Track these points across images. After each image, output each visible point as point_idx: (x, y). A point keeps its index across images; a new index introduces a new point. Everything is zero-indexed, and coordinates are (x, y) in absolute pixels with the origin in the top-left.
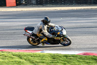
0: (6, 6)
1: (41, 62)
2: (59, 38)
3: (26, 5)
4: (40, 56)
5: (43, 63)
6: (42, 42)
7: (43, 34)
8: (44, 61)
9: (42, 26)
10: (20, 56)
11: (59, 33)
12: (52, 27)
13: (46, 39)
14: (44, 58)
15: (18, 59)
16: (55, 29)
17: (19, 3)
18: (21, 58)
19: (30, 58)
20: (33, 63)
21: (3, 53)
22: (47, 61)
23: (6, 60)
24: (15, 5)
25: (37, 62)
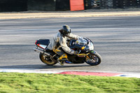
0: (70, 10)
1: (121, 90)
2: (84, 55)
3: (99, 8)
4: (119, 81)
5: (124, 91)
6: (60, 61)
7: (61, 49)
8: (125, 89)
9: (59, 38)
10: (90, 82)
11: (83, 48)
12: (74, 40)
13: (66, 57)
14: (124, 85)
15: (87, 86)
16: (79, 42)
17: (88, 6)
18: (92, 84)
19: (105, 84)
20: (109, 91)
21: (66, 77)
22: (130, 89)
23: (71, 87)
24: (83, 9)
25: (115, 91)
